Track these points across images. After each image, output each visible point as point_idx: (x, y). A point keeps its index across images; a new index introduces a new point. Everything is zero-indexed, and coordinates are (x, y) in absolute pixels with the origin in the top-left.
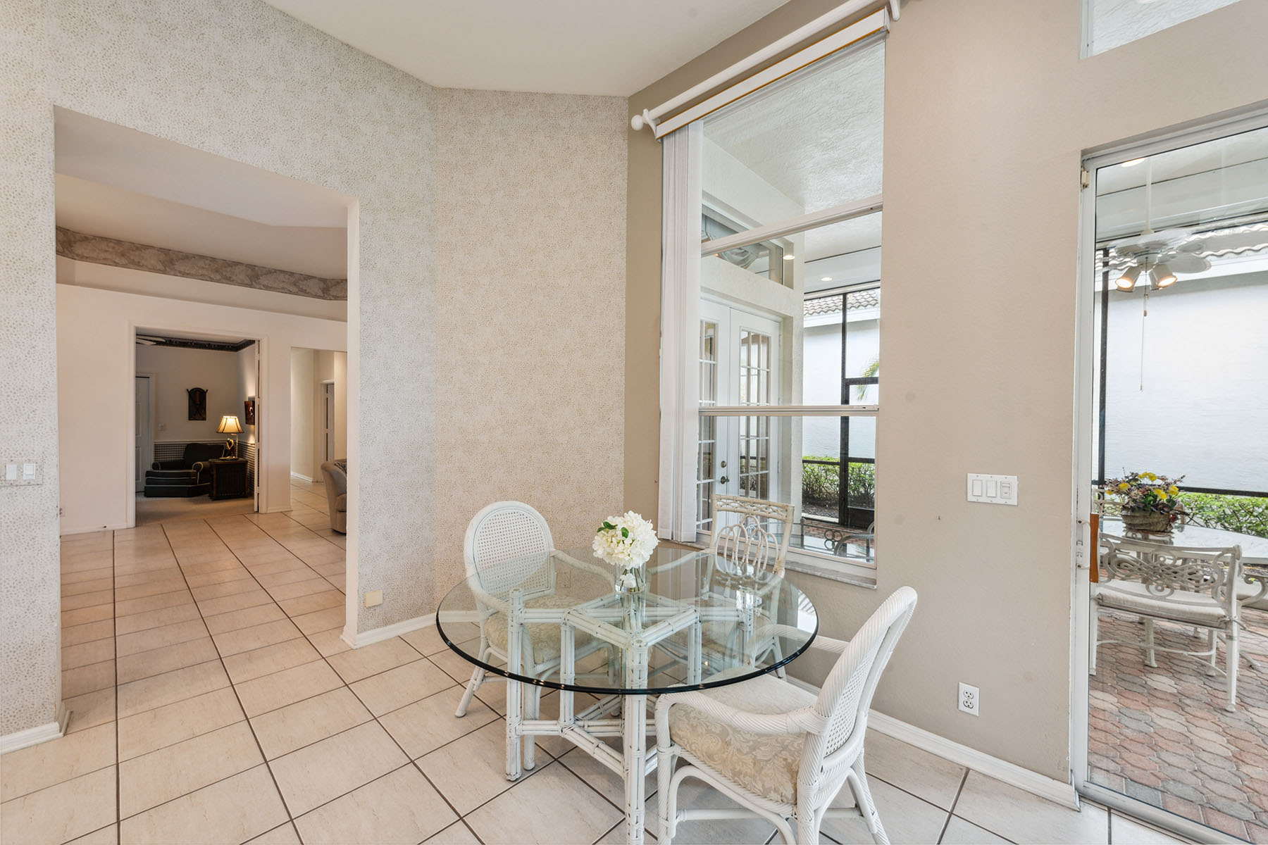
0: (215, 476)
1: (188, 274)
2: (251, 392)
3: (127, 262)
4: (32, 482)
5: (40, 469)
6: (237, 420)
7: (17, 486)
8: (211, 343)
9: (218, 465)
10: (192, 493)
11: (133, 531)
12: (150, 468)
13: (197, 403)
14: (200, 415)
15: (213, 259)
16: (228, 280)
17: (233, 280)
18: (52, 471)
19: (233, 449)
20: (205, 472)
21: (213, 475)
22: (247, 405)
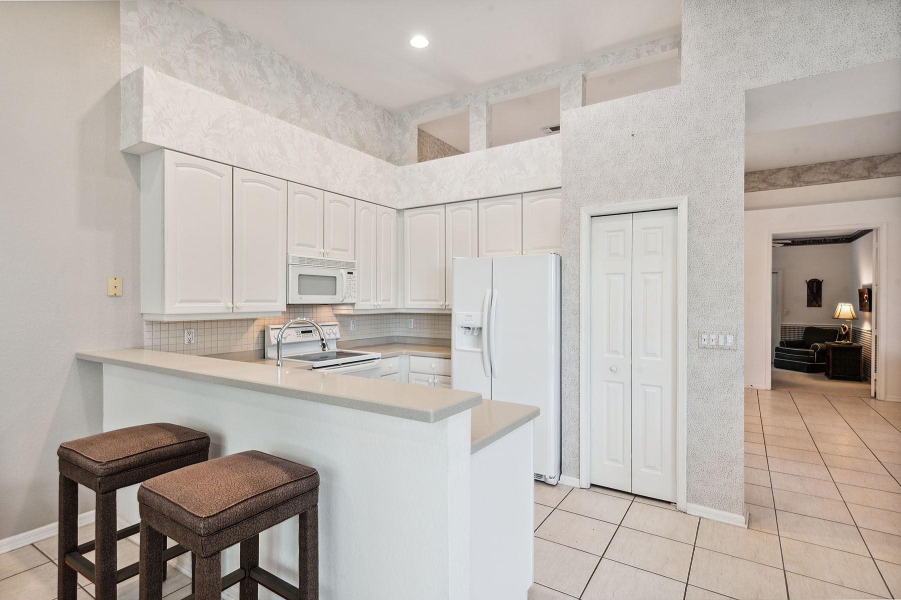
0: (831, 357)
1: (810, 182)
2: (866, 279)
3: (766, 186)
4: (731, 348)
5: (735, 340)
6: (852, 306)
7: (724, 349)
8: (826, 238)
9: (834, 348)
10: (811, 370)
11: (770, 393)
12: (778, 345)
13: (815, 292)
14: (817, 302)
15: (833, 163)
16: (847, 178)
17: (851, 177)
18: (742, 342)
19: (847, 334)
20: (822, 353)
21: (829, 356)
22: (861, 293)
